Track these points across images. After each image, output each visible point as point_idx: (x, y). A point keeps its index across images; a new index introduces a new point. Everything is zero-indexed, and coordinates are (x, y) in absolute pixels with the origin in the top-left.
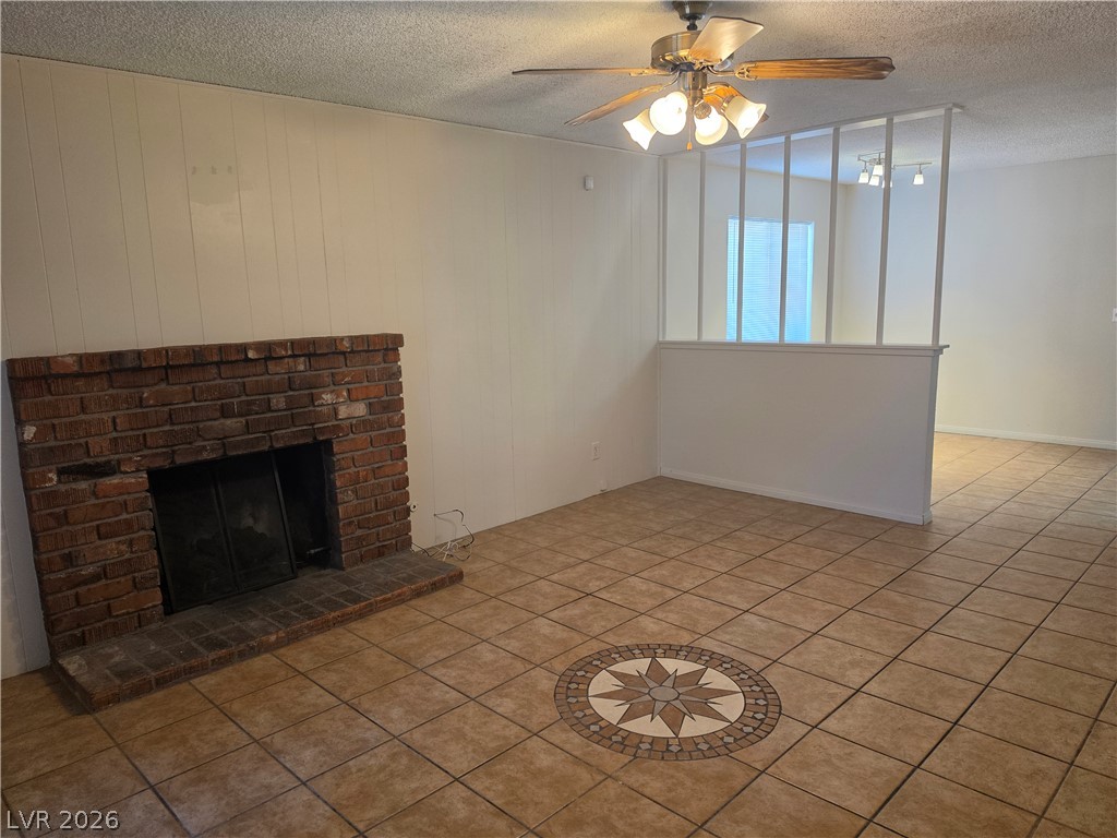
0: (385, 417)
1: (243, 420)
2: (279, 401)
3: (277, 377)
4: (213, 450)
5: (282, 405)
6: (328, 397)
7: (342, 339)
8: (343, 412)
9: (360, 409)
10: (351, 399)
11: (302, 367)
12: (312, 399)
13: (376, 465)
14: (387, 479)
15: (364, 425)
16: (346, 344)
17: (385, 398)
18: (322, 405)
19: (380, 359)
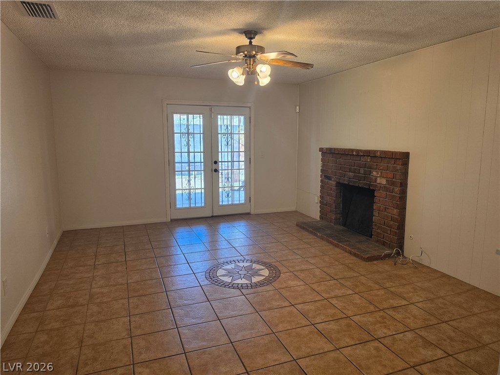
0: (392, 187)
1: (353, 174)
2: (362, 171)
3: (363, 162)
4: (347, 181)
5: (362, 172)
6: (374, 173)
7: (377, 151)
8: (379, 181)
9: (384, 182)
10: (382, 176)
11: (369, 160)
12: (370, 172)
13: (387, 207)
14: (390, 214)
15: (385, 188)
16: (379, 154)
17: (394, 180)
18: (372, 176)
19: (393, 162)
